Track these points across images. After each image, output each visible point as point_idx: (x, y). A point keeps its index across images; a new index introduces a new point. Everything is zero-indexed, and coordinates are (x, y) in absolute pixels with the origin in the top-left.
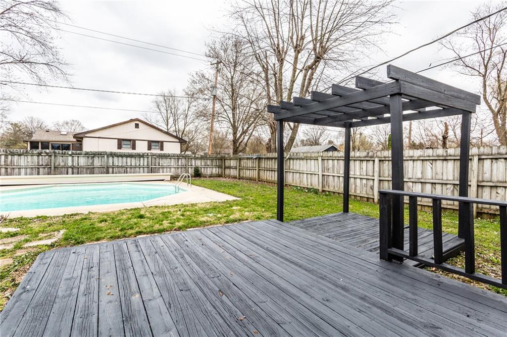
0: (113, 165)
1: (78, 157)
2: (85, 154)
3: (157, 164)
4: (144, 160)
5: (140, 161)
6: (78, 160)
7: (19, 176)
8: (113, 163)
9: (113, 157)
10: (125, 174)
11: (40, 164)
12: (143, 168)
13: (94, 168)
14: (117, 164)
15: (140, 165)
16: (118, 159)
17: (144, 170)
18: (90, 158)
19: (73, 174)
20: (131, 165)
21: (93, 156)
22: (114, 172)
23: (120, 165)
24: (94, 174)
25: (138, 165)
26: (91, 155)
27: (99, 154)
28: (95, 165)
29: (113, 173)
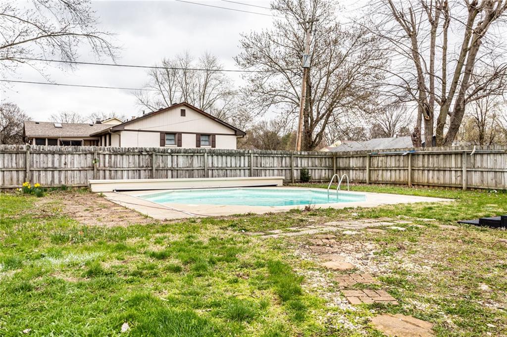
0: (213, 166)
1: (177, 156)
2: (184, 153)
3: (259, 166)
4: (244, 159)
5: (240, 160)
6: (177, 159)
7: (122, 180)
8: (212, 163)
9: (212, 156)
10: (225, 178)
12: (244, 170)
13: (193, 170)
14: (216, 165)
15: (240, 166)
16: (218, 159)
17: (244, 173)
18: (189, 157)
19: (172, 177)
20: (231, 167)
21: (192, 154)
22: (214, 176)
23: (220, 166)
24: (193, 177)
25: (238, 166)
26: (191, 153)
27: (198, 152)
28: (194, 166)
29: (212, 177)
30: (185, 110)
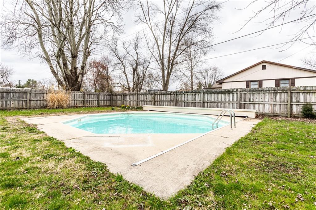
0: (208, 100)
1: (187, 94)
2: (191, 93)
3: (247, 100)
4: (233, 95)
5: (229, 97)
6: (187, 96)
8: (208, 99)
9: (208, 94)
10: (217, 109)
11: (171, 99)
12: (232, 103)
13: (196, 102)
14: (210, 100)
15: (229, 101)
16: (212, 96)
17: (233, 105)
18: (194, 95)
19: (184, 106)
20: (222, 101)
21: (195, 93)
23: (213, 100)
24: (195, 107)
25: (227, 100)
26: (194, 93)
27: (199, 92)
28: (196, 100)
29: (208, 107)
30: (265, 65)
